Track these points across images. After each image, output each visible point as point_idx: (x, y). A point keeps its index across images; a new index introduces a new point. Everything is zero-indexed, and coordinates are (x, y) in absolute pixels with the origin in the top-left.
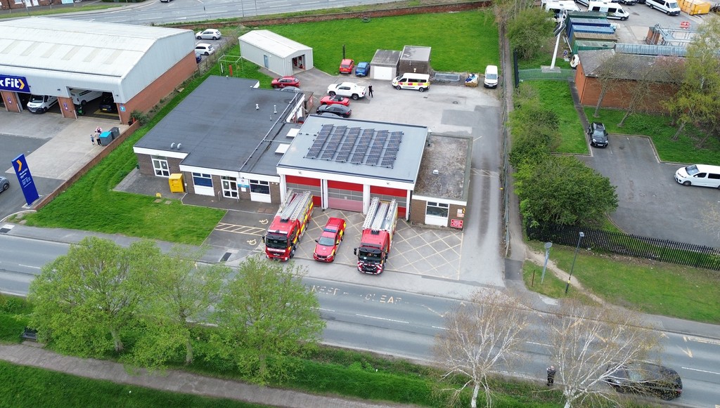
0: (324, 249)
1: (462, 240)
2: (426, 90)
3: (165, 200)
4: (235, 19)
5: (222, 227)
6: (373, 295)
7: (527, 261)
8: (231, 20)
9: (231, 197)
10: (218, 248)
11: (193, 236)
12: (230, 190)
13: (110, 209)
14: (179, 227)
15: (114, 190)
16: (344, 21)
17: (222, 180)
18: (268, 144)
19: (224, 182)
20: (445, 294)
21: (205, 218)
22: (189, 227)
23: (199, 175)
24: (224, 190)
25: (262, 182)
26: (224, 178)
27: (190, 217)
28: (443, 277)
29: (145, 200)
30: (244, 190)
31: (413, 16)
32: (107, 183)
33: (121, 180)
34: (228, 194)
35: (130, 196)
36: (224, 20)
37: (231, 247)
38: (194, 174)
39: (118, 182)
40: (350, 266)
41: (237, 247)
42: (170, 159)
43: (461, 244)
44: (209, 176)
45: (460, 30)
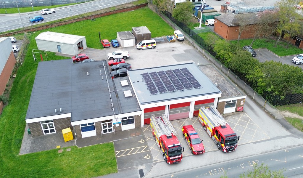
0: (198, 146)
1: (248, 117)
2: (155, 47)
3: (65, 149)
4: (20, 29)
5: (120, 154)
6: (243, 164)
7: (285, 117)
8: (17, 30)
9: (108, 132)
10: (130, 169)
11: (107, 167)
12: (108, 128)
13: (30, 170)
14: (92, 164)
15: (20, 154)
16: (82, 22)
17: (102, 124)
18: (114, 93)
19: (103, 125)
20: (274, 149)
21: (104, 151)
22: (99, 162)
23: (86, 125)
24: (103, 129)
25: (129, 117)
26: (103, 122)
27: (94, 154)
28: (262, 140)
29: (51, 154)
30: (117, 125)
31: (114, 15)
32: (11, 152)
33: (21, 146)
34: (105, 131)
35: (38, 155)
36: (12, 31)
37: (138, 165)
38: (82, 125)
39: (19, 148)
40: (215, 151)
41: (142, 164)
42: (55, 121)
43: (250, 119)
44: (93, 123)
45: (142, 18)
